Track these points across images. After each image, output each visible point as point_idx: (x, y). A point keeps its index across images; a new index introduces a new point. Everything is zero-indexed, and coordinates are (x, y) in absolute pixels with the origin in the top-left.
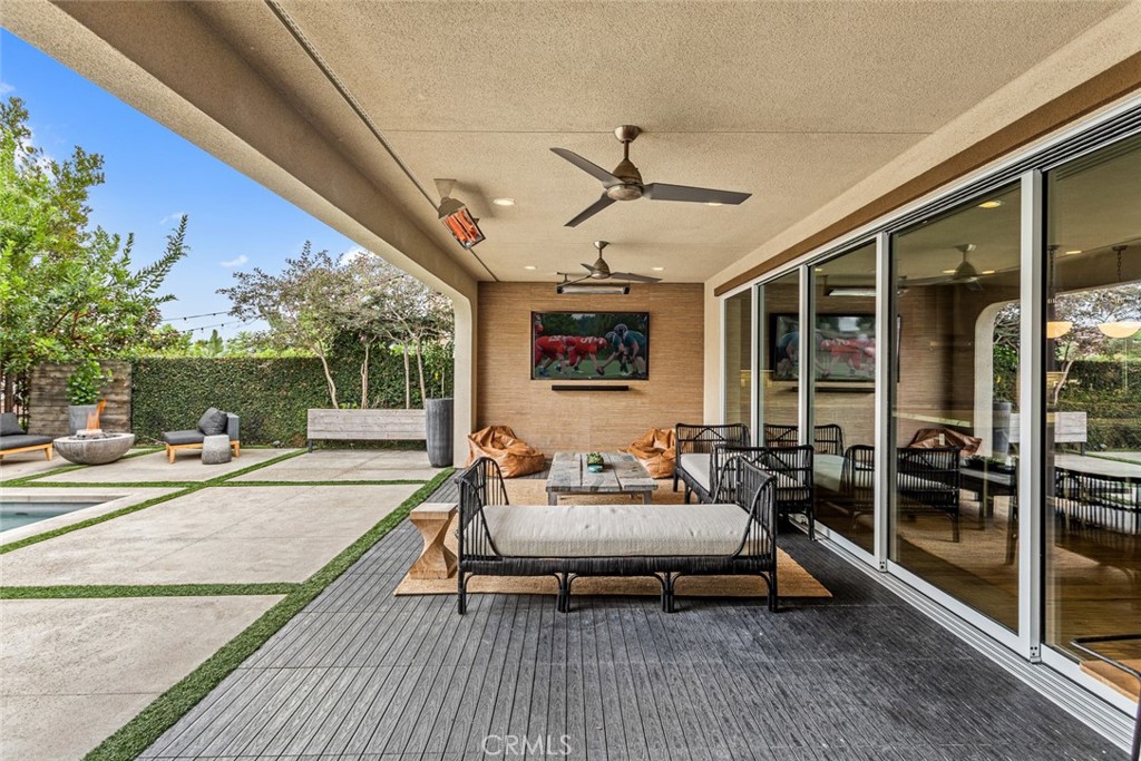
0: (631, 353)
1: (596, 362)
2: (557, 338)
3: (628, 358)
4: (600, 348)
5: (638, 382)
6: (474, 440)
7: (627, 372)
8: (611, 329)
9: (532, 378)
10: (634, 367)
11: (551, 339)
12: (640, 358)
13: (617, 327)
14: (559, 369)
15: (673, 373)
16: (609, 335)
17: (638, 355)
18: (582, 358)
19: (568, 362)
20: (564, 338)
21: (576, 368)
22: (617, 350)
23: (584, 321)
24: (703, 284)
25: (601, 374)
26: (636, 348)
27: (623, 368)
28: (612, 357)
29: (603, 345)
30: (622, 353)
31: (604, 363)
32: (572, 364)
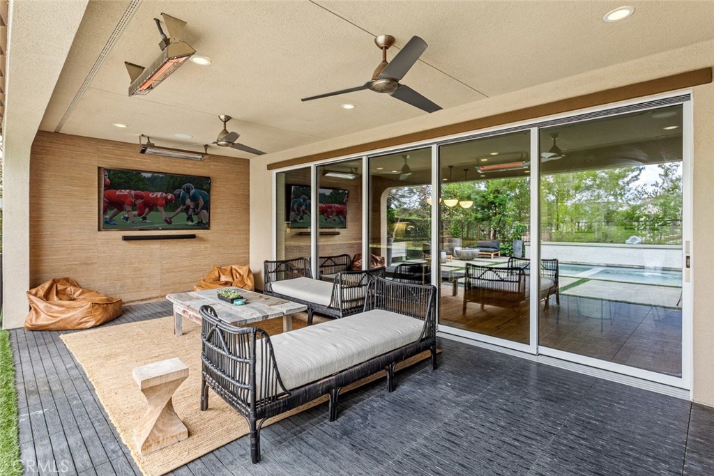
0: (197, 206)
1: (164, 213)
2: (125, 192)
3: (194, 211)
4: (168, 202)
5: (202, 231)
6: (35, 295)
7: (192, 221)
8: (180, 187)
9: (99, 230)
10: (199, 218)
11: (118, 193)
12: (205, 211)
13: (185, 186)
14: (127, 219)
15: (228, 224)
16: (177, 192)
17: (202, 209)
18: (151, 209)
19: (136, 213)
20: (133, 192)
21: (145, 218)
22: (184, 204)
23: (152, 180)
24: (249, 160)
25: (169, 223)
26: (201, 202)
27: (190, 218)
28: (179, 210)
29: (171, 200)
30: (188, 207)
31: (171, 214)
32: (140, 215)
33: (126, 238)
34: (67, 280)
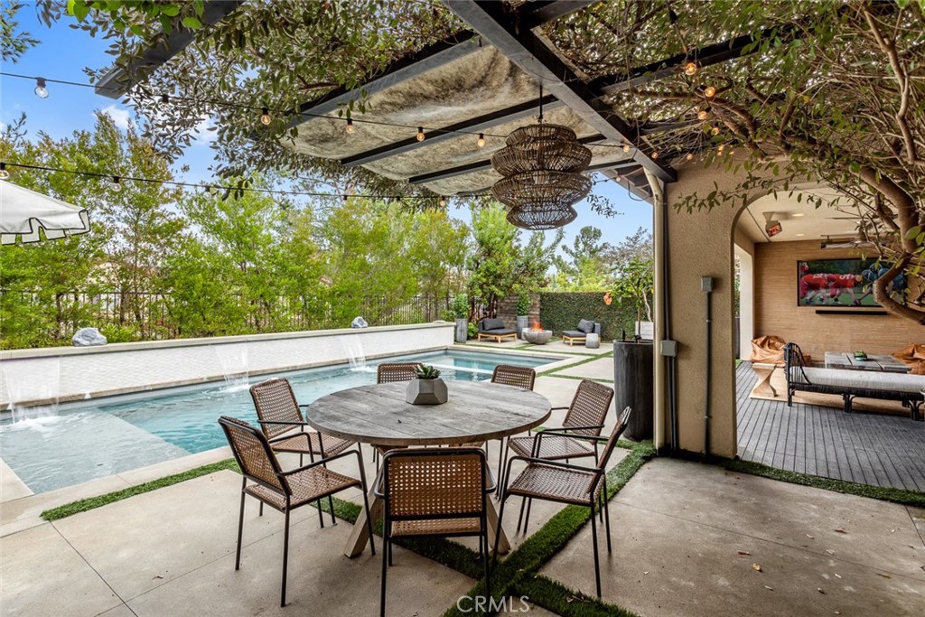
1: (854, 295)
2: (820, 276)
4: (857, 283)
6: (755, 343)
8: (867, 267)
9: (799, 306)
11: (815, 277)
13: (872, 266)
14: (822, 300)
16: (864, 272)
18: (843, 291)
19: (829, 294)
20: (826, 275)
21: (836, 299)
29: (859, 281)
31: (859, 296)
32: (832, 296)
33: (818, 312)
34: (777, 338)
